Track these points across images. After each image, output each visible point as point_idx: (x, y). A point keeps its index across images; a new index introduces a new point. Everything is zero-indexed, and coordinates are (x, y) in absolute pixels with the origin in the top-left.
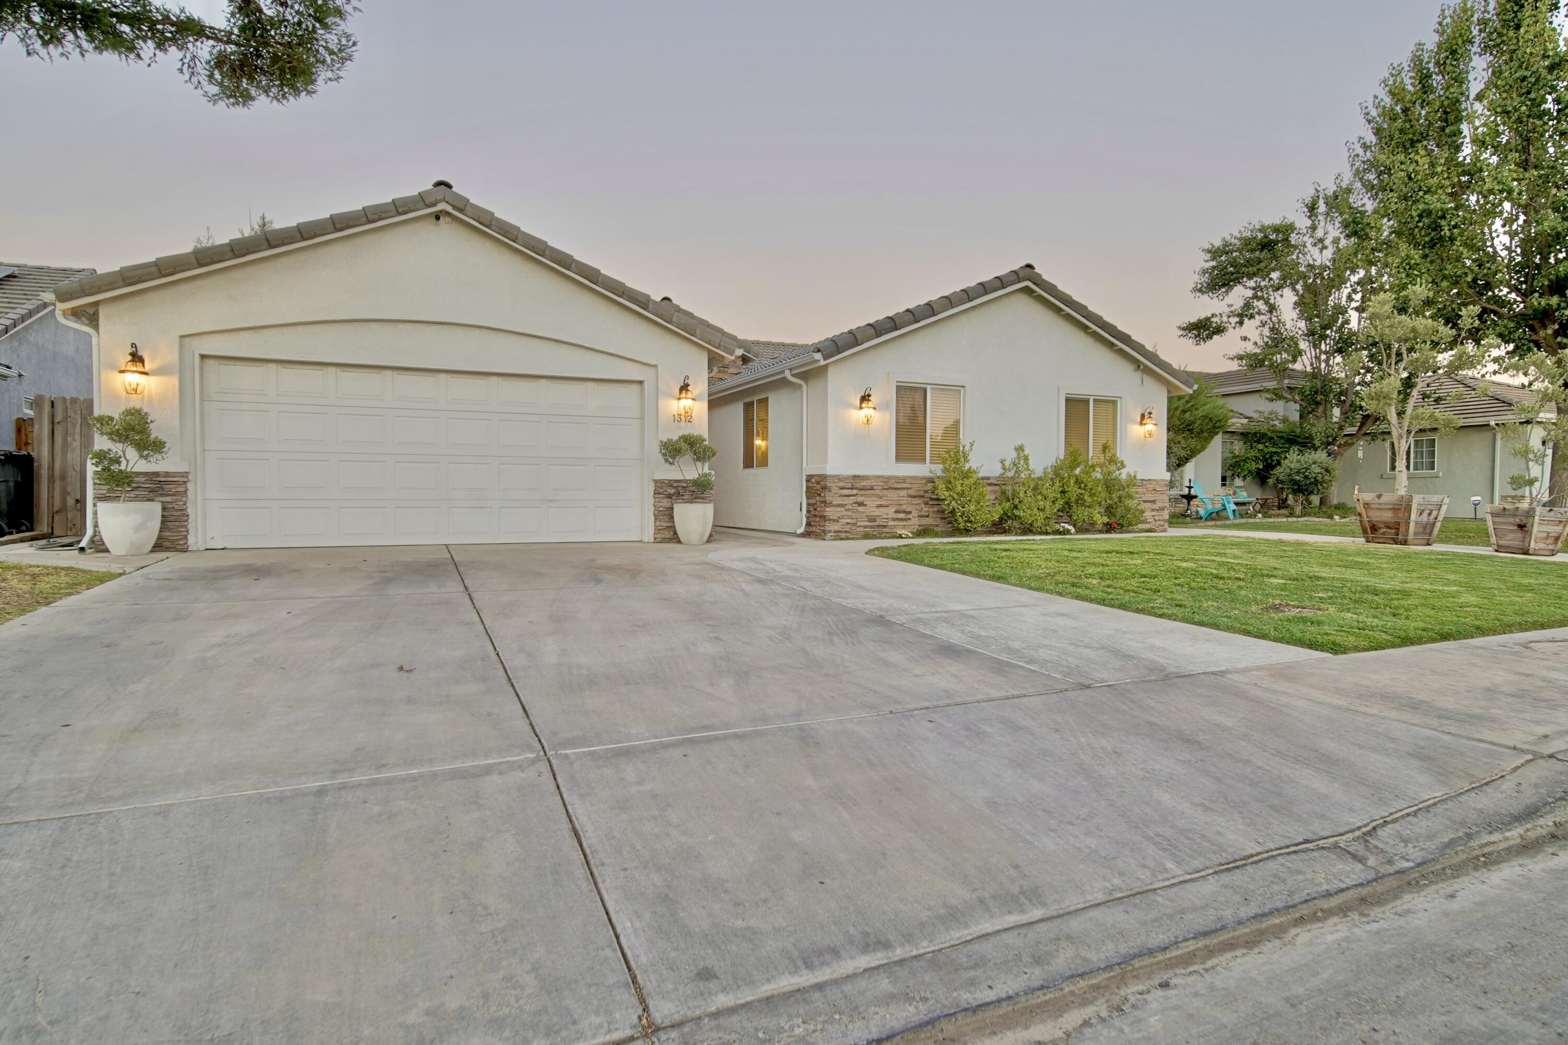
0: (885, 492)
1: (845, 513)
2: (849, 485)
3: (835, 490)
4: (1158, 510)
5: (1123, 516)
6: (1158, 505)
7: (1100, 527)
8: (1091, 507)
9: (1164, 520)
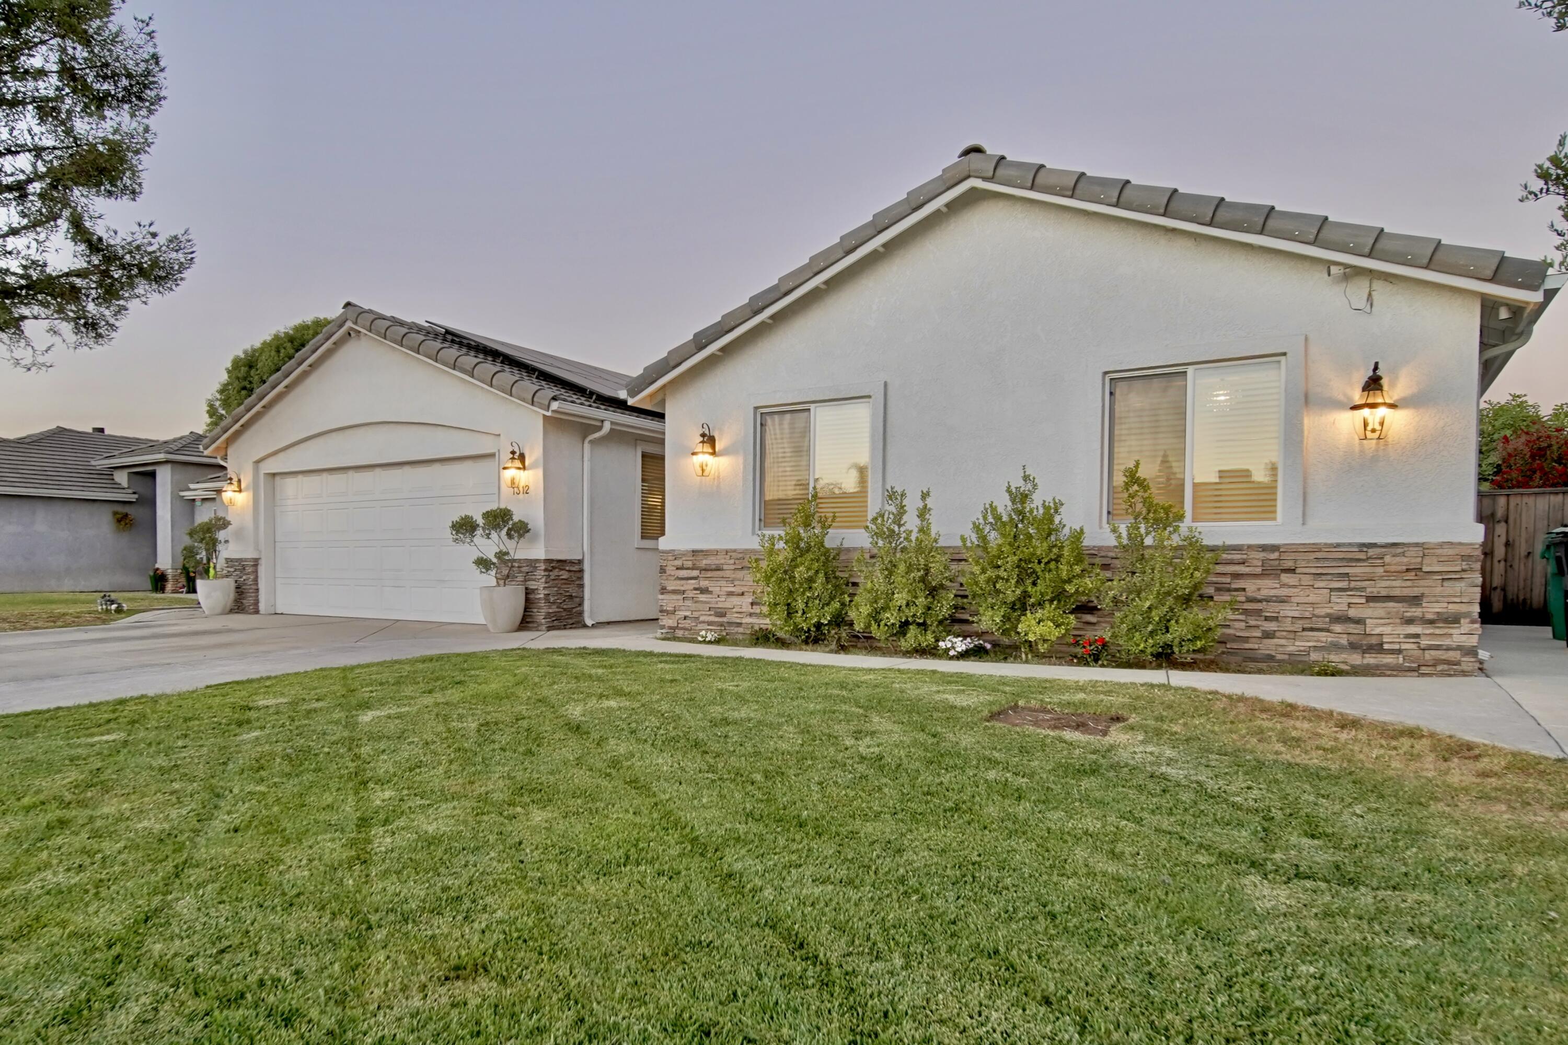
0: (740, 574)
1: (681, 603)
2: (689, 564)
3: (670, 570)
4: (1431, 622)
5: (1134, 628)
6: (1431, 609)
7: (1042, 648)
8: (1021, 606)
9: (1459, 648)
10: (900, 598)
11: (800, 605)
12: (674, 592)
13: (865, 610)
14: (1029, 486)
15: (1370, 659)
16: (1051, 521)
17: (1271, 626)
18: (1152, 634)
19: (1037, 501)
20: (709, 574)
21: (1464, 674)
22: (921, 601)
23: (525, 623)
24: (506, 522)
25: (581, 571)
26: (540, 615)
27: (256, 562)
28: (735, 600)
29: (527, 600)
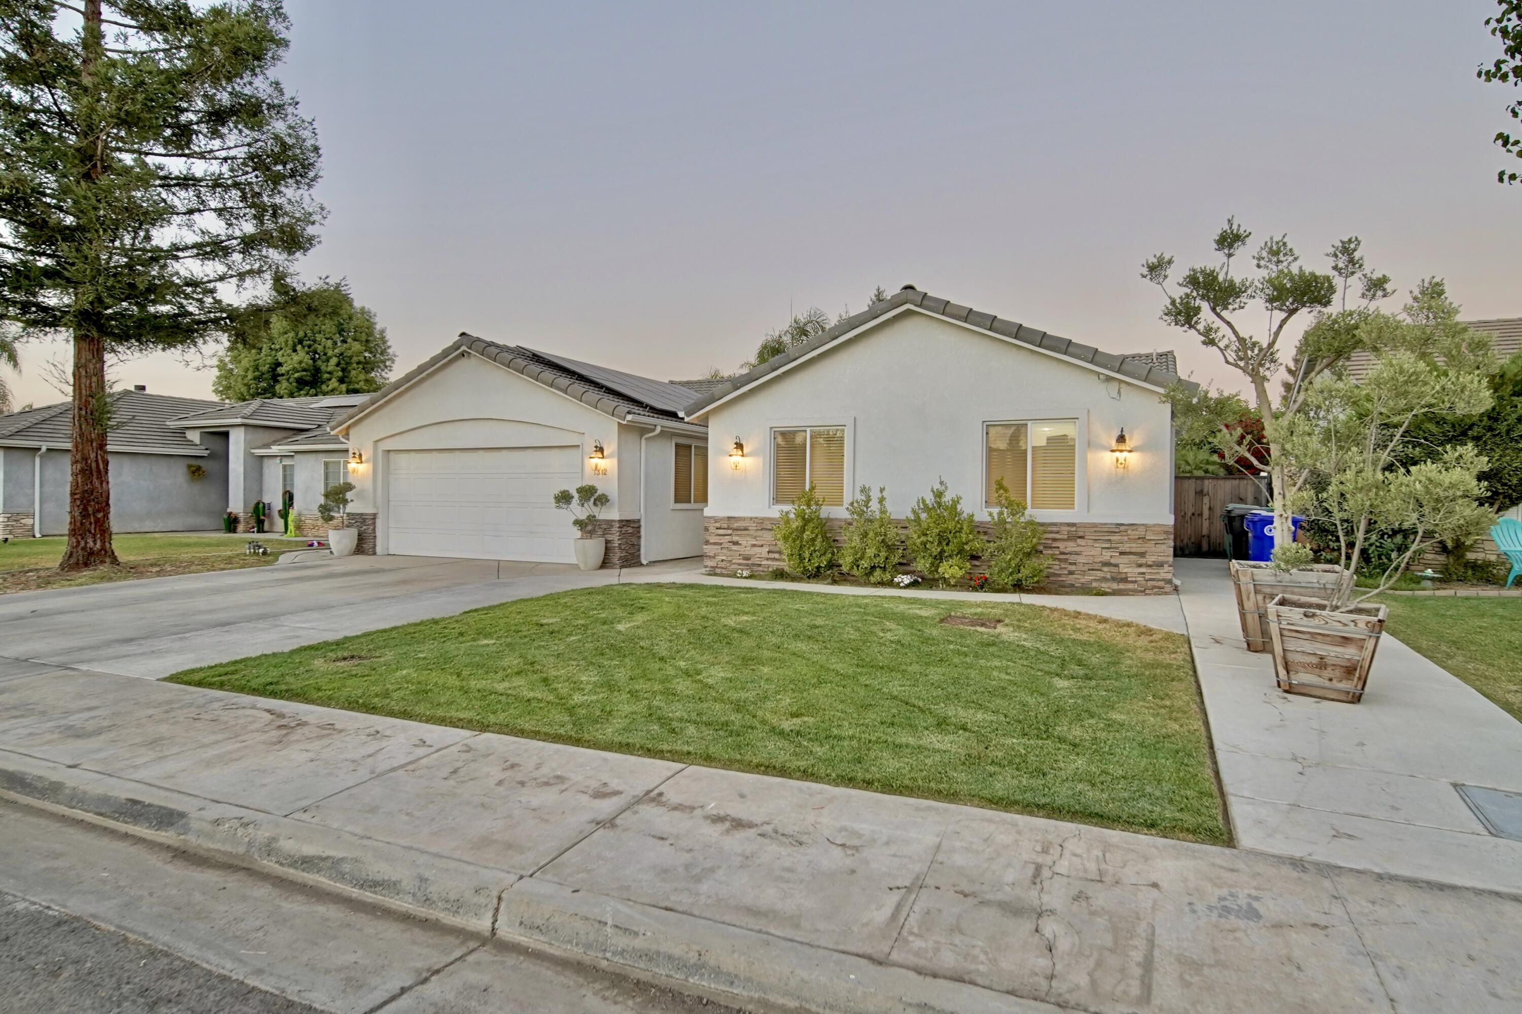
4: (1150, 566)
5: (1002, 571)
6: (1150, 559)
7: (952, 582)
8: (940, 557)
9: (1163, 580)
10: (870, 552)
11: (807, 555)
12: (715, 544)
13: (849, 559)
14: (943, 488)
15: (1122, 586)
16: (956, 509)
17: (1073, 568)
18: (1011, 574)
19: (947, 498)
20: (739, 533)
21: (1166, 593)
22: (883, 554)
23: (605, 564)
24: (592, 495)
25: (639, 527)
26: (615, 558)
27: (374, 517)
28: (757, 550)
29: (607, 548)
